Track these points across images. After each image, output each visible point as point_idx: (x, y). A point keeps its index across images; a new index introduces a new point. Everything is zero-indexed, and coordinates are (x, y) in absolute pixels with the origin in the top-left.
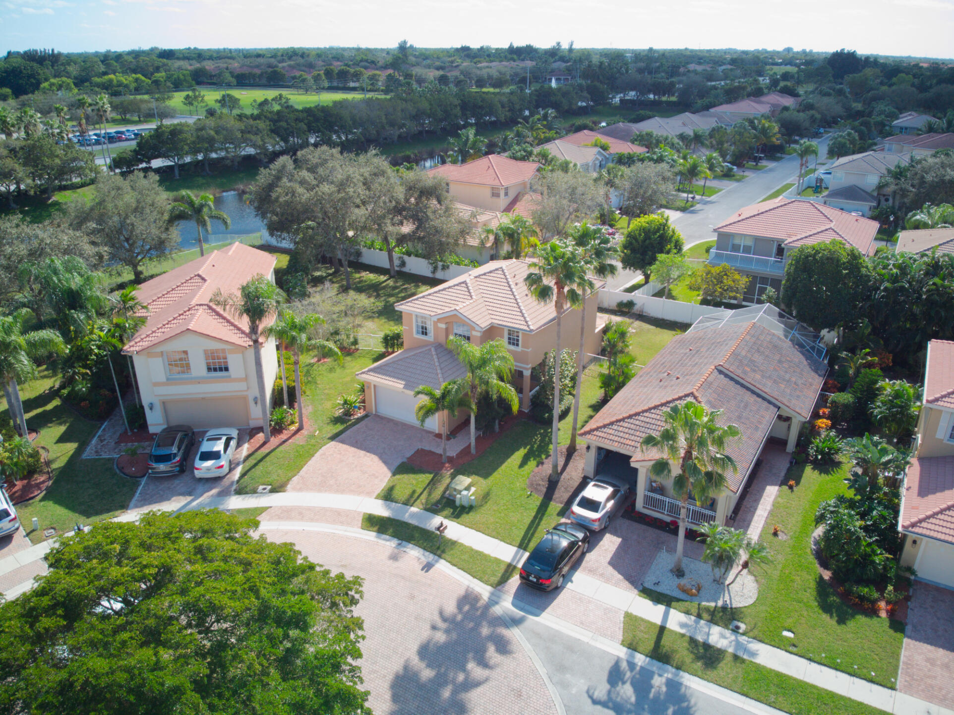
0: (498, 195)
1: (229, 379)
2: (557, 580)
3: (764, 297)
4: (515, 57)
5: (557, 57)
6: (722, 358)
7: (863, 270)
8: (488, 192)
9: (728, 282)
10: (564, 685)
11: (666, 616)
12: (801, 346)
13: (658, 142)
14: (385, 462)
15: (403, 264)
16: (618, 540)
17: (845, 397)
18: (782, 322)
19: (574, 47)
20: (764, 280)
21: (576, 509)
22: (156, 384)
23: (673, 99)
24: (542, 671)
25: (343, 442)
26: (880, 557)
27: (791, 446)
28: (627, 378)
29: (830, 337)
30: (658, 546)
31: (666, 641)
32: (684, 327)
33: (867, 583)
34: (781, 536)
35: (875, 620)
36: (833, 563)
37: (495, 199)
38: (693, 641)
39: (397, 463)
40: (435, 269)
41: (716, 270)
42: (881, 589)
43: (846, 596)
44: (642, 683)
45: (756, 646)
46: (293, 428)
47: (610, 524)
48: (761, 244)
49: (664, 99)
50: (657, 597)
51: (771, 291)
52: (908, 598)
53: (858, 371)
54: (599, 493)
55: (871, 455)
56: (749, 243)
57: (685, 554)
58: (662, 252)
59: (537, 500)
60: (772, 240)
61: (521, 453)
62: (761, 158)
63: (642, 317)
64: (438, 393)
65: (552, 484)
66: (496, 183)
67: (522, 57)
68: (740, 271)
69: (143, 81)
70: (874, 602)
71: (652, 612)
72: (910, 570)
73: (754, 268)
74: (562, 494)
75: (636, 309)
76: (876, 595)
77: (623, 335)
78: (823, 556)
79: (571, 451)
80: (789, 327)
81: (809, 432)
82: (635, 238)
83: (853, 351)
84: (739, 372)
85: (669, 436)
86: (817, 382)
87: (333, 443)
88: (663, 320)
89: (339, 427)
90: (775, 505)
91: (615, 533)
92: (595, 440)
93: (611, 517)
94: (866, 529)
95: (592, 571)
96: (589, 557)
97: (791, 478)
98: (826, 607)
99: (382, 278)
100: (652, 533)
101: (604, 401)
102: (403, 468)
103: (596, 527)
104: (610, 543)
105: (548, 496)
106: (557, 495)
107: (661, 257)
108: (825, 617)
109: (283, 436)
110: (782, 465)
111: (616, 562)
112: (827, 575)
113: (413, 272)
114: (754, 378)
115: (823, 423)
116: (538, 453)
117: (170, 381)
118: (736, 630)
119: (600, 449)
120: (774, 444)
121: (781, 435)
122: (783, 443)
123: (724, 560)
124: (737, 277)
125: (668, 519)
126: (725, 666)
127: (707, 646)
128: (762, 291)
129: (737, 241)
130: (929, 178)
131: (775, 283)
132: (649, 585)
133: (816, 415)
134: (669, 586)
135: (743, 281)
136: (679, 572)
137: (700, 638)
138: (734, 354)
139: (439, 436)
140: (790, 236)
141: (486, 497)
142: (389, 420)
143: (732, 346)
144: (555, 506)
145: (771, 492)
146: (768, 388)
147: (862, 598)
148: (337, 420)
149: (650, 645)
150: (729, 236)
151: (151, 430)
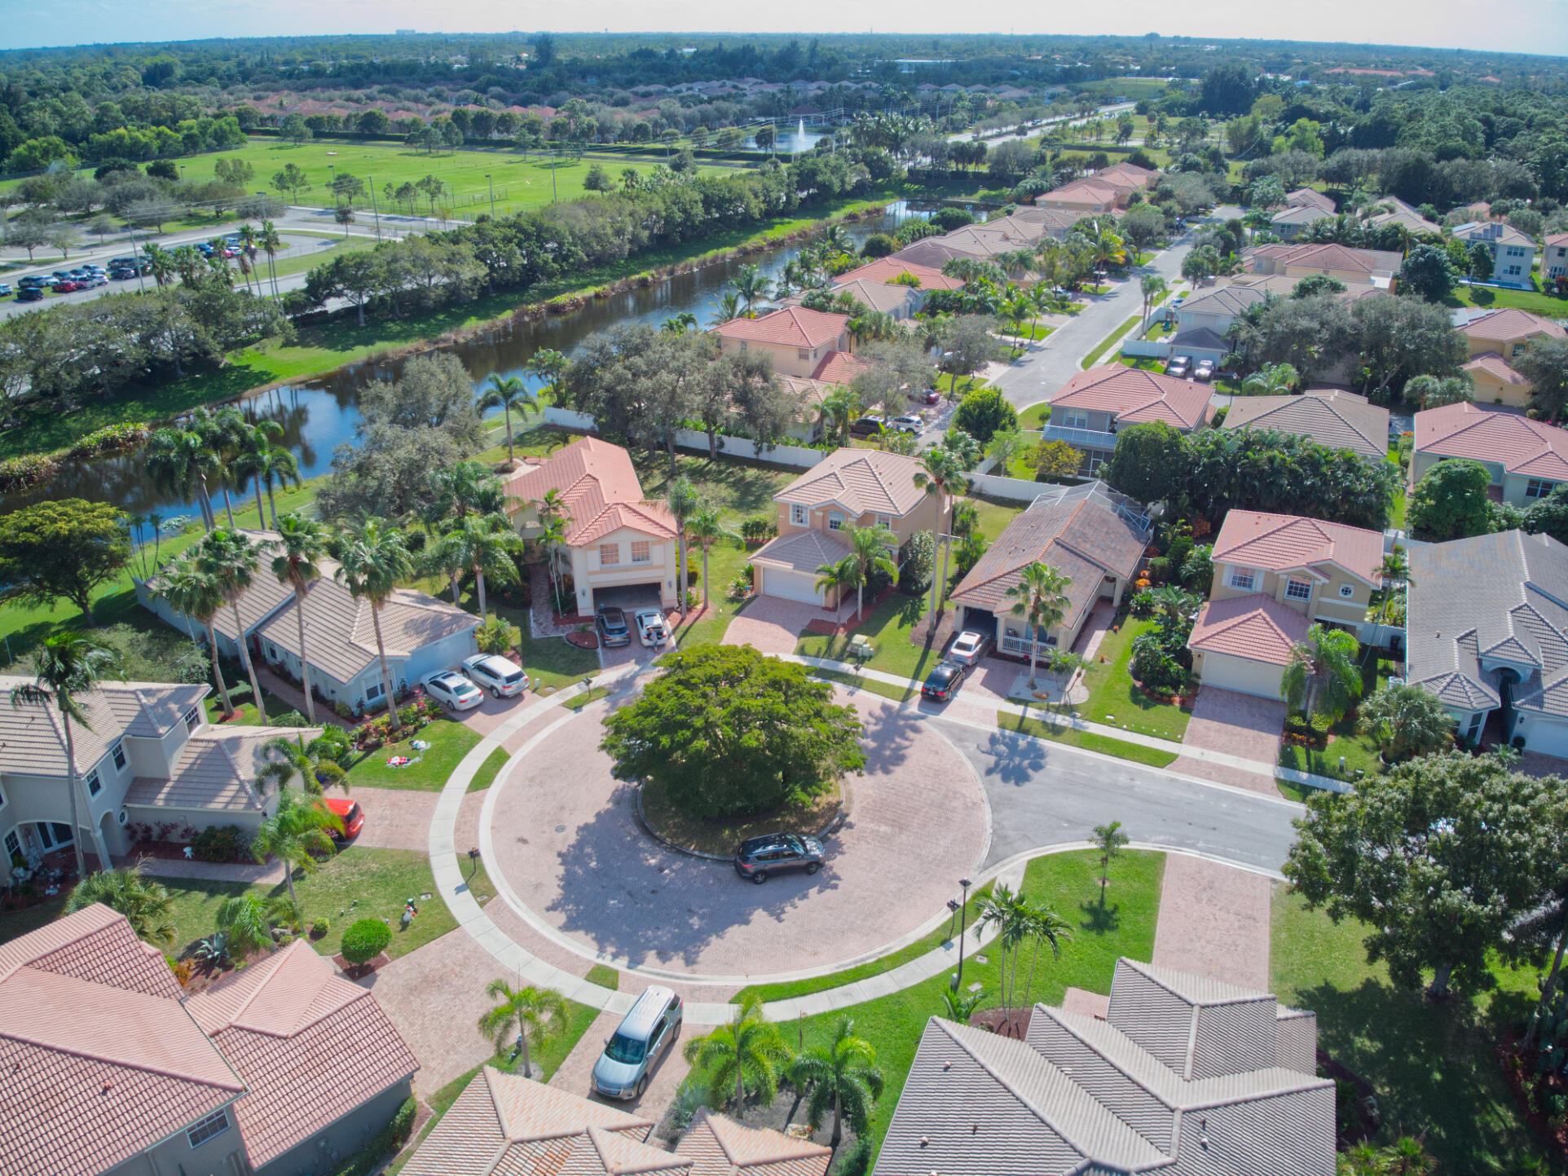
0: (806, 357)
1: (651, 567)
2: (947, 695)
3: (1098, 472)
5: (796, 70)
6: (1059, 531)
7: (1183, 449)
8: (794, 355)
9: (1062, 458)
10: (964, 748)
11: (1025, 711)
12: (1127, 518)
13: (977, 272)
14: (790, 630)
15: (722, 445)
16: (985, 671)
17: (1161, 561)
18: (1111, 497)
20: (1098, 454)
21: (954, 650)
22: (591, 573)
23: (984, 169)
24: (949, 742)
25: (746, 616)
26: (1176, 667)
27: (1117, 602)
28: (979, 553)
29: (1158, 508)
30: (1016, 673)
31: (1025, 723)
32: (1023, 504)
33: (1163, 684)
34: (1106, 663)
35: (1170, 708)
36: (1142, 676)
37: (803, 362)
38: (1044, 723)
39: (800, 630)
40: (760, 450)
41: (1051, 447)
42: (1176, 688)
43: (1151, 694)
44: (1012, 745)
45: (1086, 724)
46: (700, 607)
47: (978, 660)
48: (1096, 418)
49: (971, 168)
50: (1016, 701)
51: (1104, 466)
52: (1196, 695)
53: (1174, 537)
54: (970, 638)
55: (1173, 599)
56: (1083, 416)
57: (1037, 676)
58: (996, 428)
59: (920, 650)
60: (1105, 414)
61: (897, 619)
62: (1102, 277)
63: (980, 495)
64: (836, 570)
65: (930, 638)
66: (803, 343)
68: (1073, 446)
69: (170, 137)
70: (1170, 696)
71: (1017, 710)
72: (1198, 676)
73: (1088, 442)
74: (938, 644)
75: (975, 488)
76: (1171, 691)
77: (974, 515)
78: (1136, 673)
79: (940, 614)
80: (1118, 501)
81: (1131, 590)
82: (969, 413)
83: (1173, 522)
84: (1073, 543)
85: (1024, 588)
86: (1139, 549)
87: (738, 618)
88: (1002, 498)
89: (737, 606)
90: (1102, 643)
91: (983, 666)
92: (964, 601)
93: (979, 655)
94: (1166, 650)
95: (970, 690)
96: (966, 682)
97: (1117, 623)
98: (1136, 701)
99: (702, 461)
100: (1010, 665)
101: (961, 575)
102: (805, 633)
103: (969, 662)
104: (980, 673)
105: (928, 646)
106: (934, 644)
107: (997, 433)
108: (1136, 707)
109: (694, 614)
110: (1110, 615)
111: (986, 683)
112: (1138, 684)
113: (733, 453)
114: (1085, 547)
115: (1141, 582)
116: (911, 617)
117: (601, 572)
118: (1074, 717)
119: (966, 608)
120: (1103, 601)
121: (1106, 593)
122: (1110, 600)
123: (1064, 670)
124: (1071, 452)
125: (1021, 655)
126: (1065, 734)
127: (1054, 725)
128: (1096, 465)
129: (1071, 414)
130: (1278, 328)
131: (1108, 456)
132: (1012, 694)
133: (1137, 576)
134: (1027, 694)
135: (1078, 457)
136: (1033, 686)
137: (1049, 721)
138: (1069, 529)
139: (826, 609)
140: (1122, 409)
141: (879, 648)
142: (771, 597)
143: (1066, 522)
144: (934, 653)
145: (1099, 636)
146: (1097, 555)
147: (1162, 694)
148: (732, 600)
149: (1016, 726)
150: (1063, 410)
151: (581, 613)
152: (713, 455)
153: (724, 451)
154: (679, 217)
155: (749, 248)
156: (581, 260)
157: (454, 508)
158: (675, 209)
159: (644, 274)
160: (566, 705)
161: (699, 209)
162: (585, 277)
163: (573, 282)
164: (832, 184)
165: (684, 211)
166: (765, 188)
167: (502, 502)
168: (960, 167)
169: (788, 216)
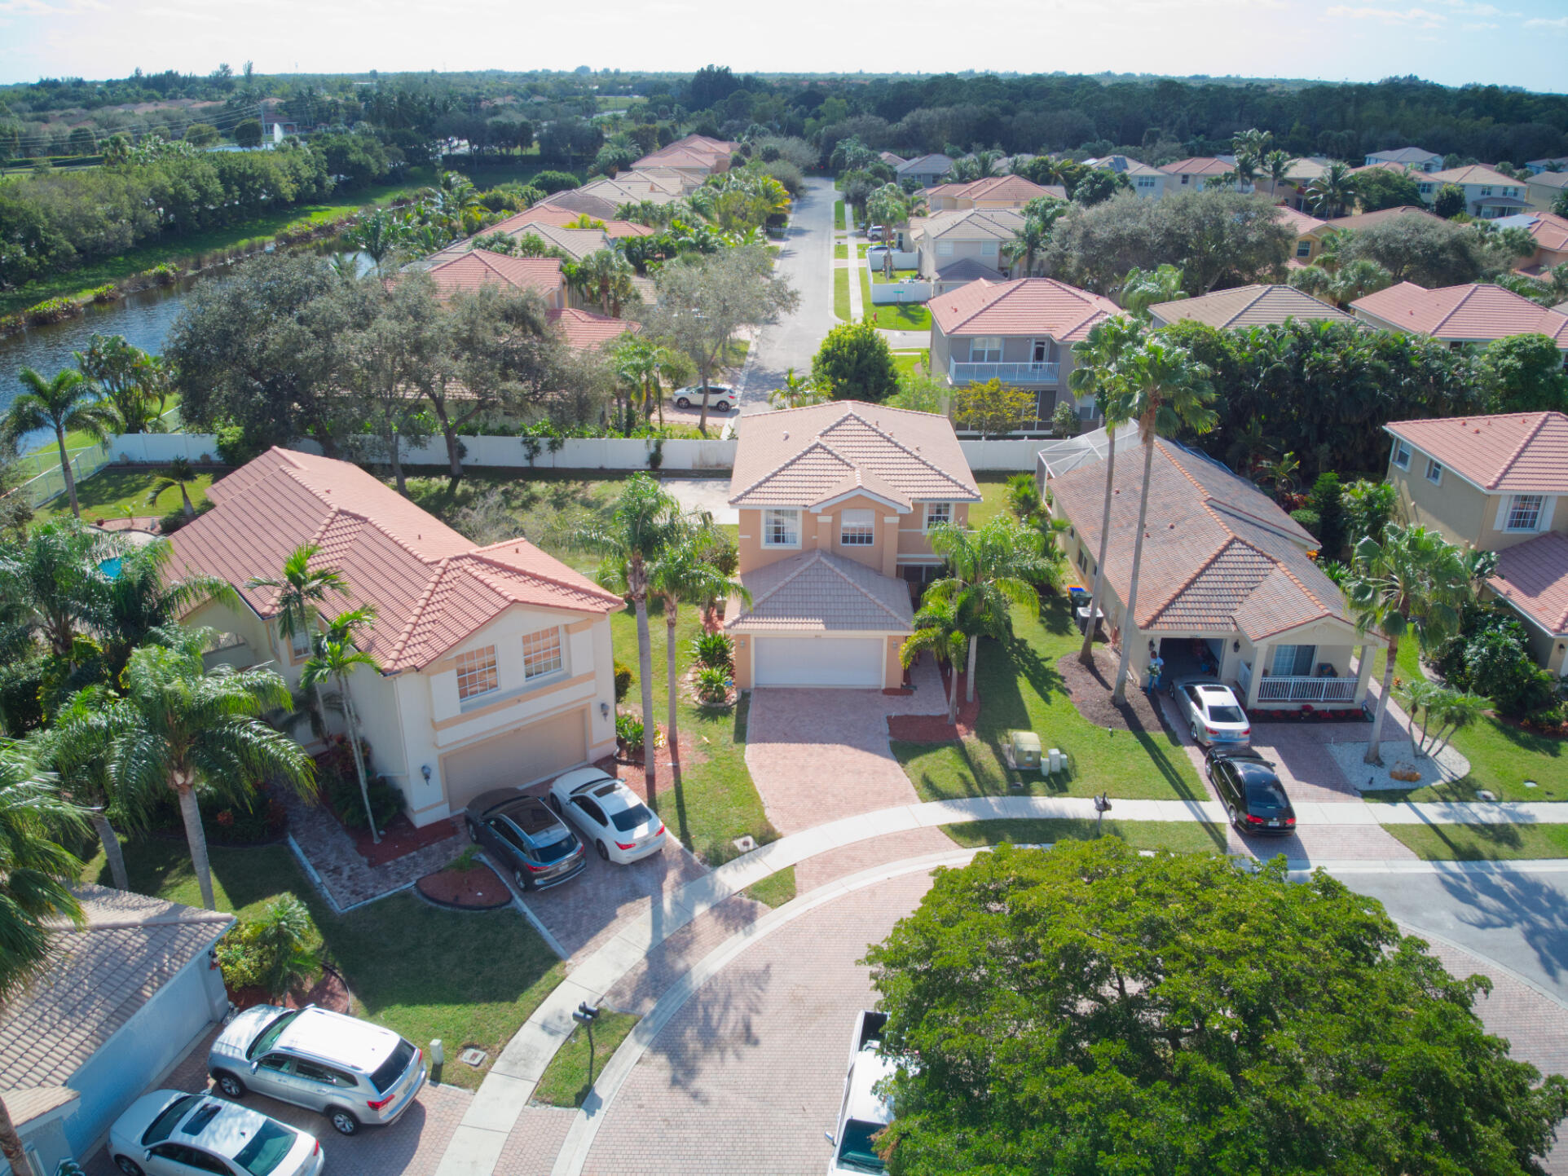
4: (155, 93)
6: (1196, 488)
16: (1272, 750)
19: (254, 72)
21: (1213, 725)
23: (535, 149)
46: (661, 742)
49: (517, 151)
56: (996, 346)
59: (1129, 737)
61: (1025, 684)
67: (170, 93)
79: (1088, 661)
84: (1228, 503)
89: (728, 723)
92: (1159, 631)
99: (440, 482)
105: (1137, 726)
113: (483, 462)
114: (1245, 508)
117: (467, 714)
119: (1166, 641)
139: (888, 692)
142: (791, 692)
146: (1265, 517)
148: (711, 714)
150: (968, 339)
151: (420, 820)
152: (456, 471)
153: (466, 461)
154: (192, 194)
155: (293, 234)
156: (67, 254)
157: (40, 636)
158: (186, 184)
159: (160, 268)
160: (546, 1095)
161: (217, 187)
162: (70, 279)
163: (57, 286)
164: (368, 164)
165: (199, 188)
166: (291, 165)
167: (167, 603)
168: (504, 151)
169: (322, 203)
